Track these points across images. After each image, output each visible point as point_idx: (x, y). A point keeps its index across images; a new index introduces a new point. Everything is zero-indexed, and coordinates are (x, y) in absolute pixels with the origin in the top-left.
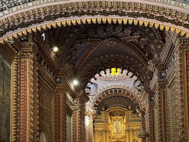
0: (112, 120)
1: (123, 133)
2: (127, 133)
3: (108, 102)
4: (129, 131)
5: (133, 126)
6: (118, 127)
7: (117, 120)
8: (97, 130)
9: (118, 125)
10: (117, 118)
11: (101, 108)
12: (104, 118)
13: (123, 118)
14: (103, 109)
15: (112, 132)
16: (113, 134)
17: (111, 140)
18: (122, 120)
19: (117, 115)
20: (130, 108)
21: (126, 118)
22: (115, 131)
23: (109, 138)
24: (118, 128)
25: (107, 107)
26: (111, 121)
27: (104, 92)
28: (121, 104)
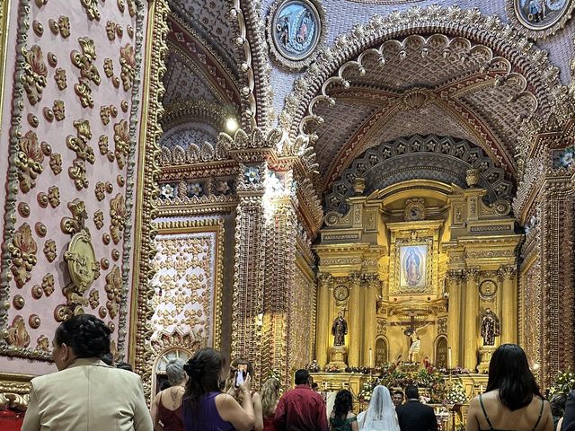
0: (393, 240)
1: (436, 290)
2: (453, 287)
3: (381, 162)
4: (462, 277)
5: (481, 255)
6: (417, 268)
7: (414, 237)
8: (328, 274)
9: (417, 258)
10: (413, 231)
11: (350, 185)
12: (358, 224)
13: (440, 231)
14: (359, 188)
15: (390, 288)
16: (395, 295)
17: (385, 316)
18: (436, 238)
19: (414, 218)
20: (470, 180)
21: (453, 224)
22: (403, 283)
23: (378, 306)
24: (414, 271)
25: (375, 182)
26: (390, 243)
27: (354, 57)
28: (435, 168)
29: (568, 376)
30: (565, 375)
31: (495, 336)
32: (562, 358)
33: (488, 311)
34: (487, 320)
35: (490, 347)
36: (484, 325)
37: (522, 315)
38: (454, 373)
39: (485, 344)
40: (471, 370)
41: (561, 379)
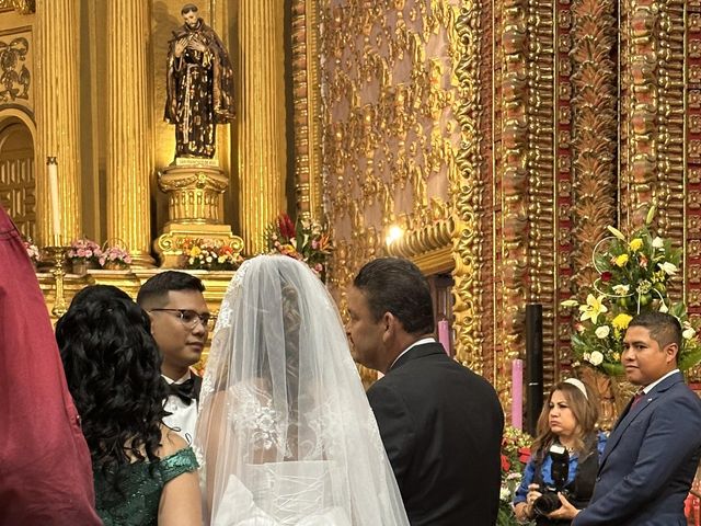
29: (645, 247)
30: (636, 244)
31: (218, 119)
32: (562, 188)
33: (191, 18)
34: (189, 57)
35: (199, 162)
36: (177, 77)
37: (307, 48)
38: (69, 265)
39: (182, 151)
40: (135, 253)
41: (621, 260)
